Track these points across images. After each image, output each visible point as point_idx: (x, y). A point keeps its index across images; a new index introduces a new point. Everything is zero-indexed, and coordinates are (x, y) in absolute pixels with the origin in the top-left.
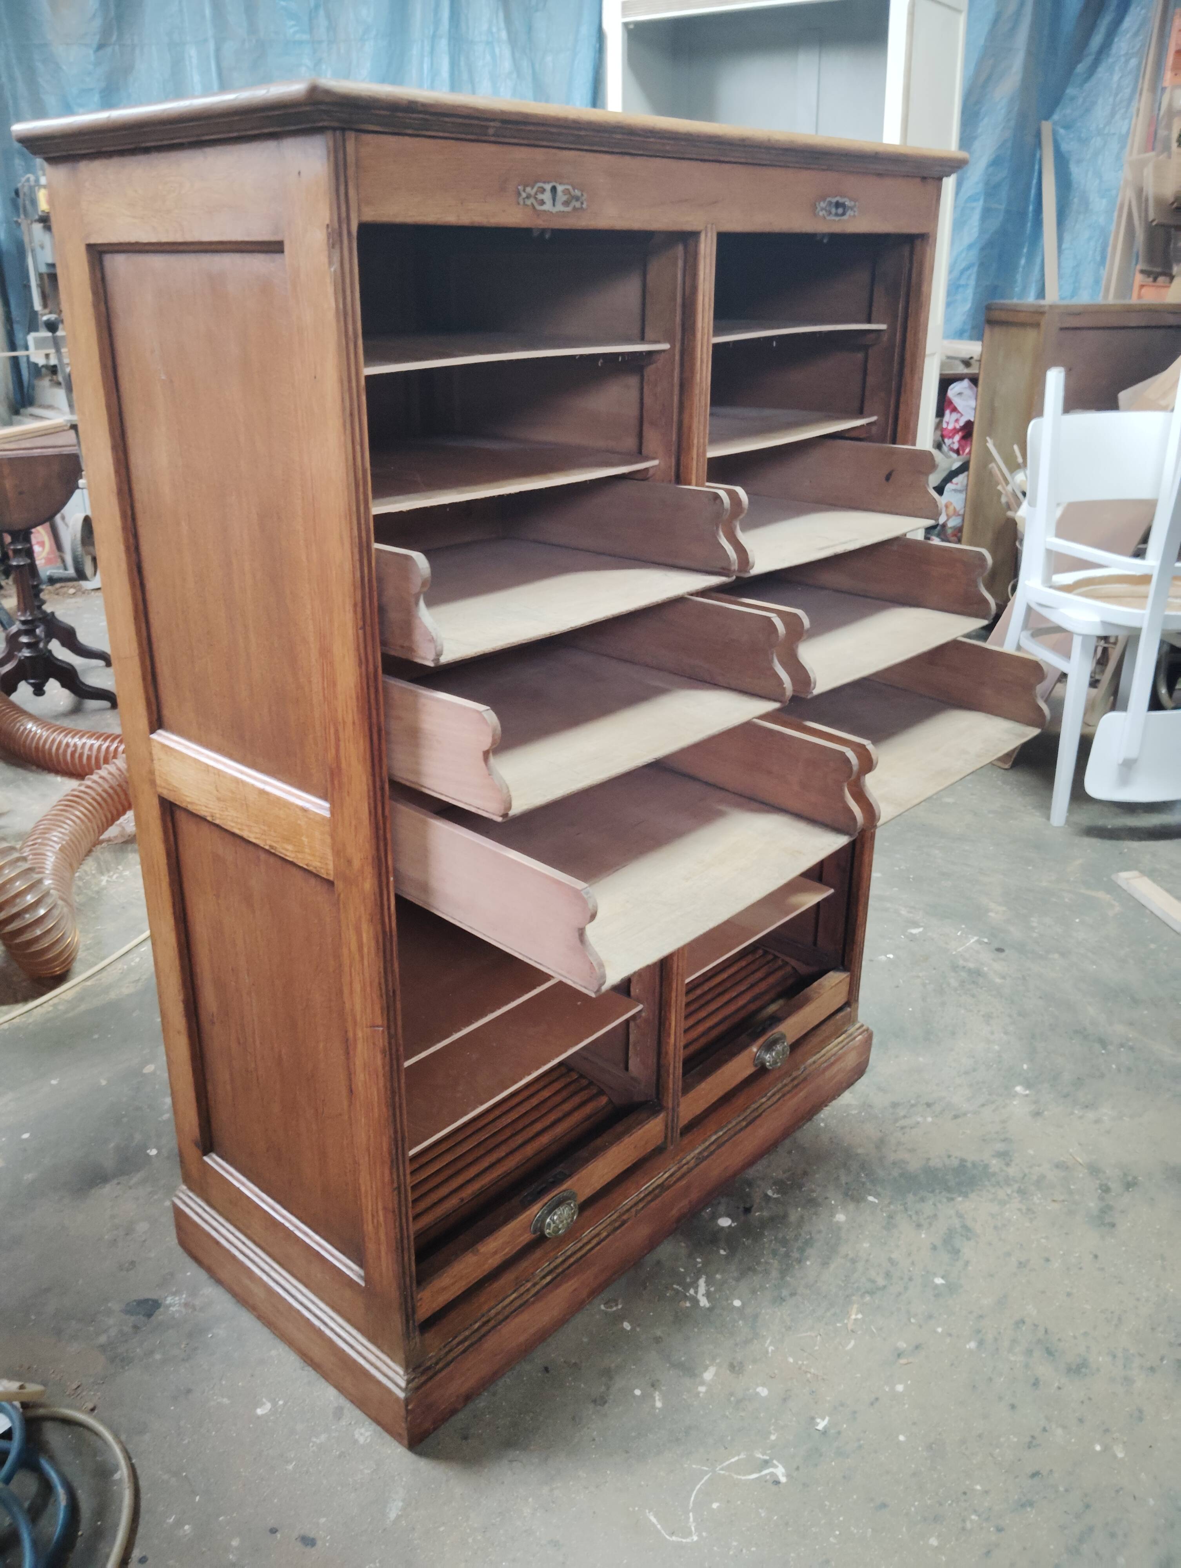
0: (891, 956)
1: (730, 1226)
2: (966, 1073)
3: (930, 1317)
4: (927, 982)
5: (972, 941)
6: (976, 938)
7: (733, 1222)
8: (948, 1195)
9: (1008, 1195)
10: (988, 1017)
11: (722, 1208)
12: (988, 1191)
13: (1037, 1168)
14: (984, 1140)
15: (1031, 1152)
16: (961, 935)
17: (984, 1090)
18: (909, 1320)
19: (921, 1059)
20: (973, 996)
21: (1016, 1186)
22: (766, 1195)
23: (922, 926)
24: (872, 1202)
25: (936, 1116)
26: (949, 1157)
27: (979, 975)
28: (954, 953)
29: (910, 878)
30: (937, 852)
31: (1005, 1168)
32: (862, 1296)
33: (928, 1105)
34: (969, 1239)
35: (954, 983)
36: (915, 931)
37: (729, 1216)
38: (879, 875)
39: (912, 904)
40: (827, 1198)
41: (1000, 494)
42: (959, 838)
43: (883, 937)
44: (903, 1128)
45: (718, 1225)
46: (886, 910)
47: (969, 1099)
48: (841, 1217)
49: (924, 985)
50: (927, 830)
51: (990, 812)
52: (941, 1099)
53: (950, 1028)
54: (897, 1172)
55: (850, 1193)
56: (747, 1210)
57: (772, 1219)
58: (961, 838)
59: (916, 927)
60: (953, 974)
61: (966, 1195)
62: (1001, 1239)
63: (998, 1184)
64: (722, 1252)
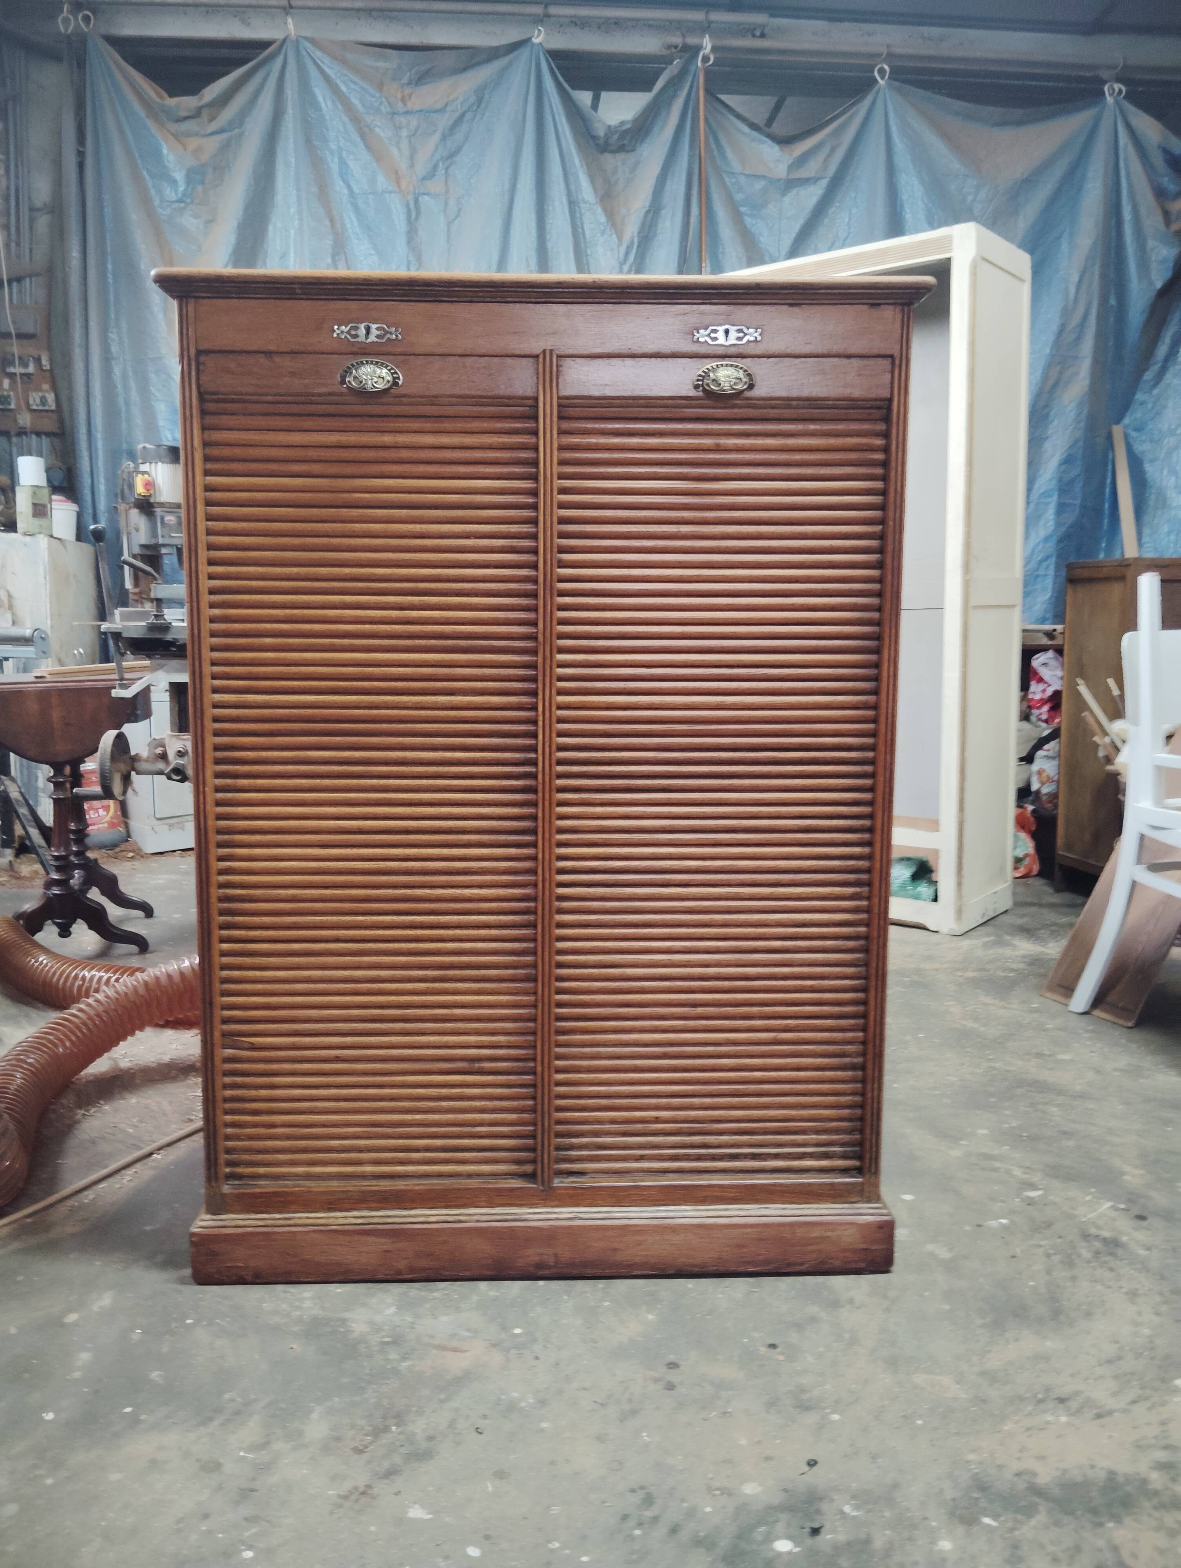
0: (1004, 1221)
1: (790, 1553)
2: (1109, 1362)
4: (1052, 1252)
5: (1105, 1207)
6: (1109, 1204)
7: (795, 1547)
8: (1094, 1519)
10: (1133, 1295)
11: (780, 1527)
12: (1150, 1515)
14: (1139, 1447)
16: (1091, 1200)
17: (1135, 1383)
19: (1049, 1344)
20: (1112, 1270)
22: (842, 1513)
23: (1041, 1189)
24: (988, 1525)
25: (1073, 1415)
26: (1093, 1467)
27: (1117, 1245)
28: (1083, 1220)
29: (1022, 1136)
30: (1054, 1109)
31: (1170, 1485)
33: (1062, 1400)
35: (1086, 1254)
36: (1033, 1194)
37: (789, 1537)
38: (985, 1132)
39: (1027, 1164)
40: (926, 1519)
41: (1096, 746)
42: (1080, 1097)
43: (993, 1199)
44: (1028, 1429)
45: (773, 1550)
46: (996, 1170)
47: (1114, 1394)
48: (945, 1545)
49: (1048, 1256)
50: (1041, 1087)
51: (1115, 1070)
52: (1078, 1393)
53: (1084, 1307)
54: (1021, 1486)
55: (958, 1512)
56: (815, 1531)
57: (849, 1544)
58: (1082, 1096)
59: (1034, 1190)
60: (1084, 1244)
61: (1118, 1520)
63: (1162, 1506)
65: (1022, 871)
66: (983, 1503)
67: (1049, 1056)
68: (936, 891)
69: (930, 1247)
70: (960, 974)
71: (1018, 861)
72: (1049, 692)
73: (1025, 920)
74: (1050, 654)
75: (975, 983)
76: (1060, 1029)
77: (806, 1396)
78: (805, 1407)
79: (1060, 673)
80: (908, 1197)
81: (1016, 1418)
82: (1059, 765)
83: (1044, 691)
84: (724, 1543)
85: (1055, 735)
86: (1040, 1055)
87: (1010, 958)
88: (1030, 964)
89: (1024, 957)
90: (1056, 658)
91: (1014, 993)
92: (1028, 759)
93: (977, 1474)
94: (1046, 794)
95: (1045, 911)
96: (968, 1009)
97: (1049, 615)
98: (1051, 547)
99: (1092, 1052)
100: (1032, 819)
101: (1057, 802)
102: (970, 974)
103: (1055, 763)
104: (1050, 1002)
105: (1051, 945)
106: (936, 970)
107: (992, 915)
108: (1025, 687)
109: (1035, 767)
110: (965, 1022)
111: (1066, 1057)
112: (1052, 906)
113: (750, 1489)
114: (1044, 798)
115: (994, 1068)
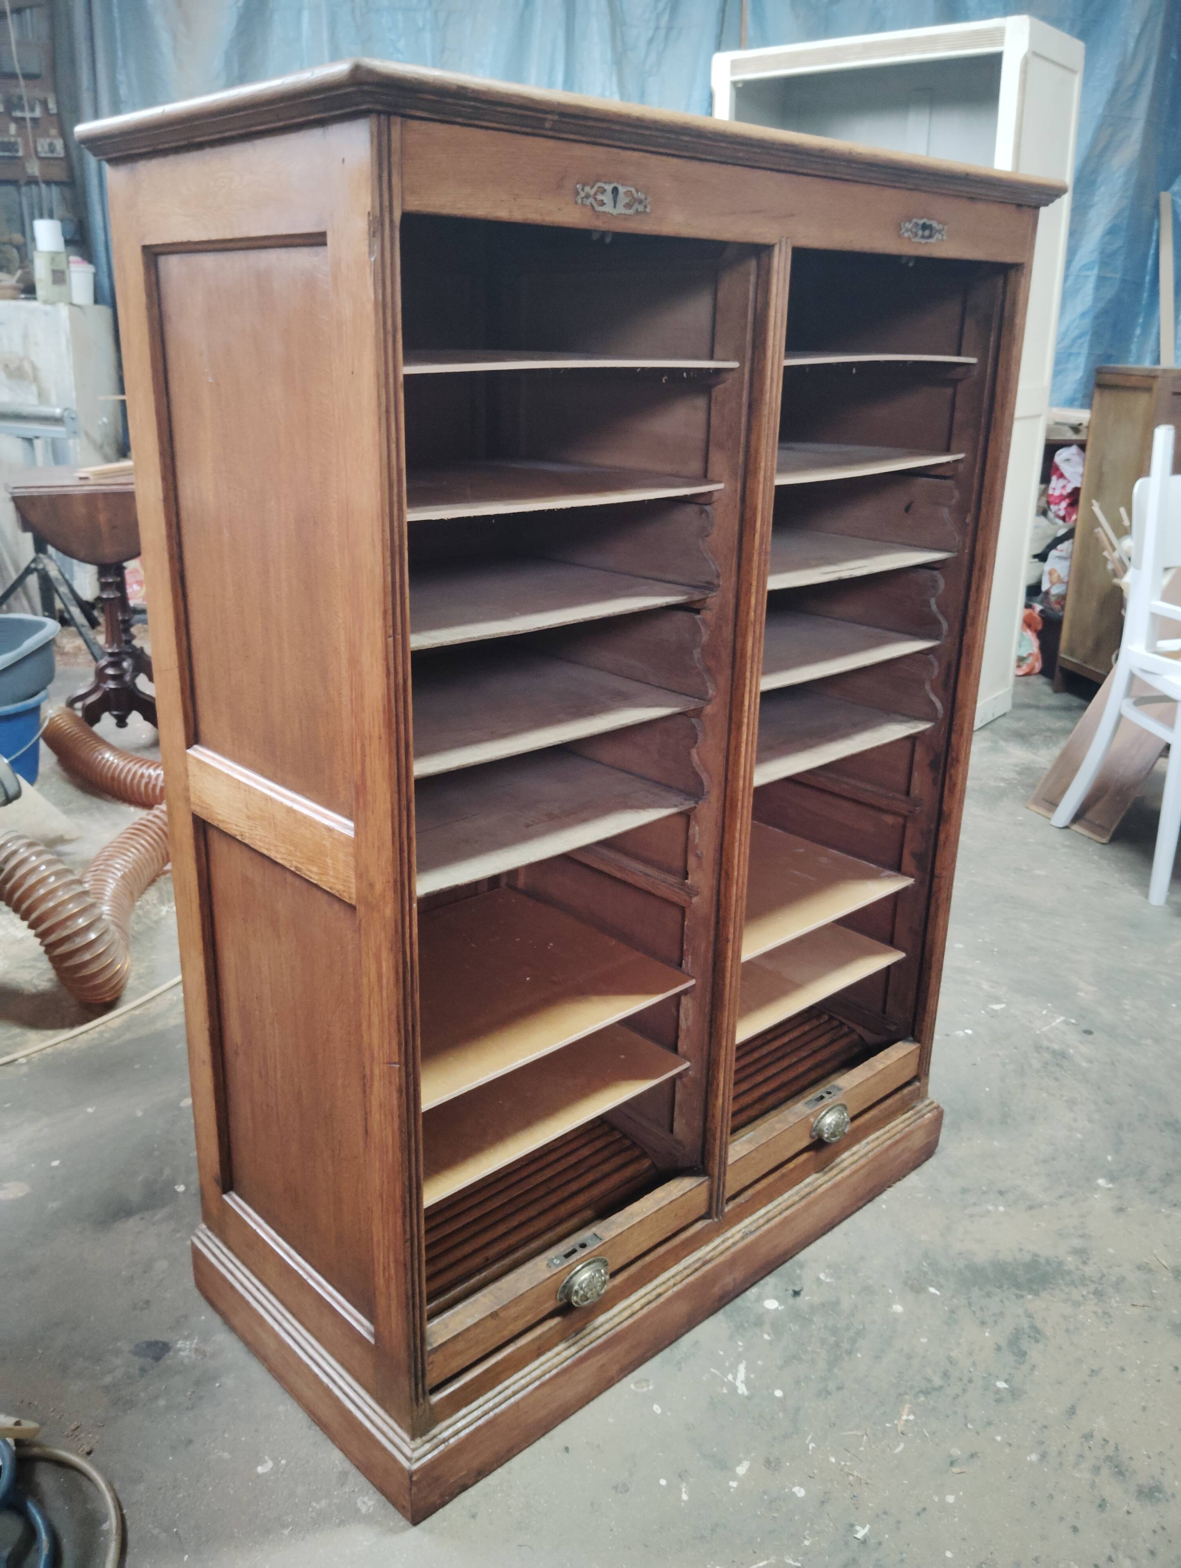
0: (969, 1032)
1: (776, 1310)
2: (1045, 1161)
3: (989, 1423)
4: (1007, 1061)
5: (1058, 1021)
6: (1062, 1018)
7: (780, 1305)
8: (1018, 1292)
9: (1083, 1296)
10: (1072, 1103)
11: (769, 1290)
12: (1062, 1290)
13: (1116, 1268)
14: (1060, 1235)
15: (1111, 1250)
16: (1047, 1014)
17: (1064, 1181)
18: (966, 1425)
19: (996, 1143)
20: (1057, 1079)
21: (1092, 1287)
22: (818, 1279)
23: (1004, 1003)
24: (933, 1294)
25: (1009, 1206)
26: (1021, 1250)
27: (1064, 1057)
28: (1038, 1032)
29: (993, 951)
30: (1025, 925)
31: (1081, 1266)
32: (916, 1396)
33: (1001, 1193)
34: (1037, 1341)
35: (1036, 1064)
36: (996, 1007)
37: (776, 1298)
38: (961, 946)
39: (995, 978)
40: (884, 1286)
41: (1106, 560)
42: (1049, 913)
43: (962, 1011)
44: (972, 1216)
45: (763, 1307)
46: (967, 983)
47: (1046, 1190)
48: (898, 1308)
49: (1004, 1065)
50: (1016, 902)
51: (1085, 887)
52: (1016, 1187)
53: (1029, 1112)
54: (962, 1263)
55: (910, 1282)
56: (796, 1293)
57: (823, 1305)
58: (1051, 912)
59: (998, 1003)
60: (1036, 1055)
61: (1036, 1294)
62: (1072, 1344)
63: (1073, 1283)
64: (766, 1337)
65: (1025, 669)
66: (930, 1276)
67: (1027, 871)
71: (1021, 660)
72: (1069, 489)
73: (1021, 724)
74: (1074, 449)
76: (1039, 844)
79: (1080, 470)
81: (963, 1207)
82: (1070, 566)
83: (1064, 487)
85: (1069, 535)
86: (1018, 870)
87: (1002, 766)
88: (1020, 773)
89: (1016, 766)
90: (1079, 454)
91: (1002, 804)
92: (1042, 557)
93: (927, 1252)
94: (1054, 596)
95: (1041, 714)
97: (1079, 396)
98: (1087, 322)
99: (1066, 868)
100: (1039, 619)
101: (1065, 604)
103: (1067, 563)
104: (1033, 814)
105: (1043, 752)
107: (990, 718)
108: (1045, 479)
109: (1047, 566)
111: (1042, 872)
112: (1049, 708)
114: (1053, 599)
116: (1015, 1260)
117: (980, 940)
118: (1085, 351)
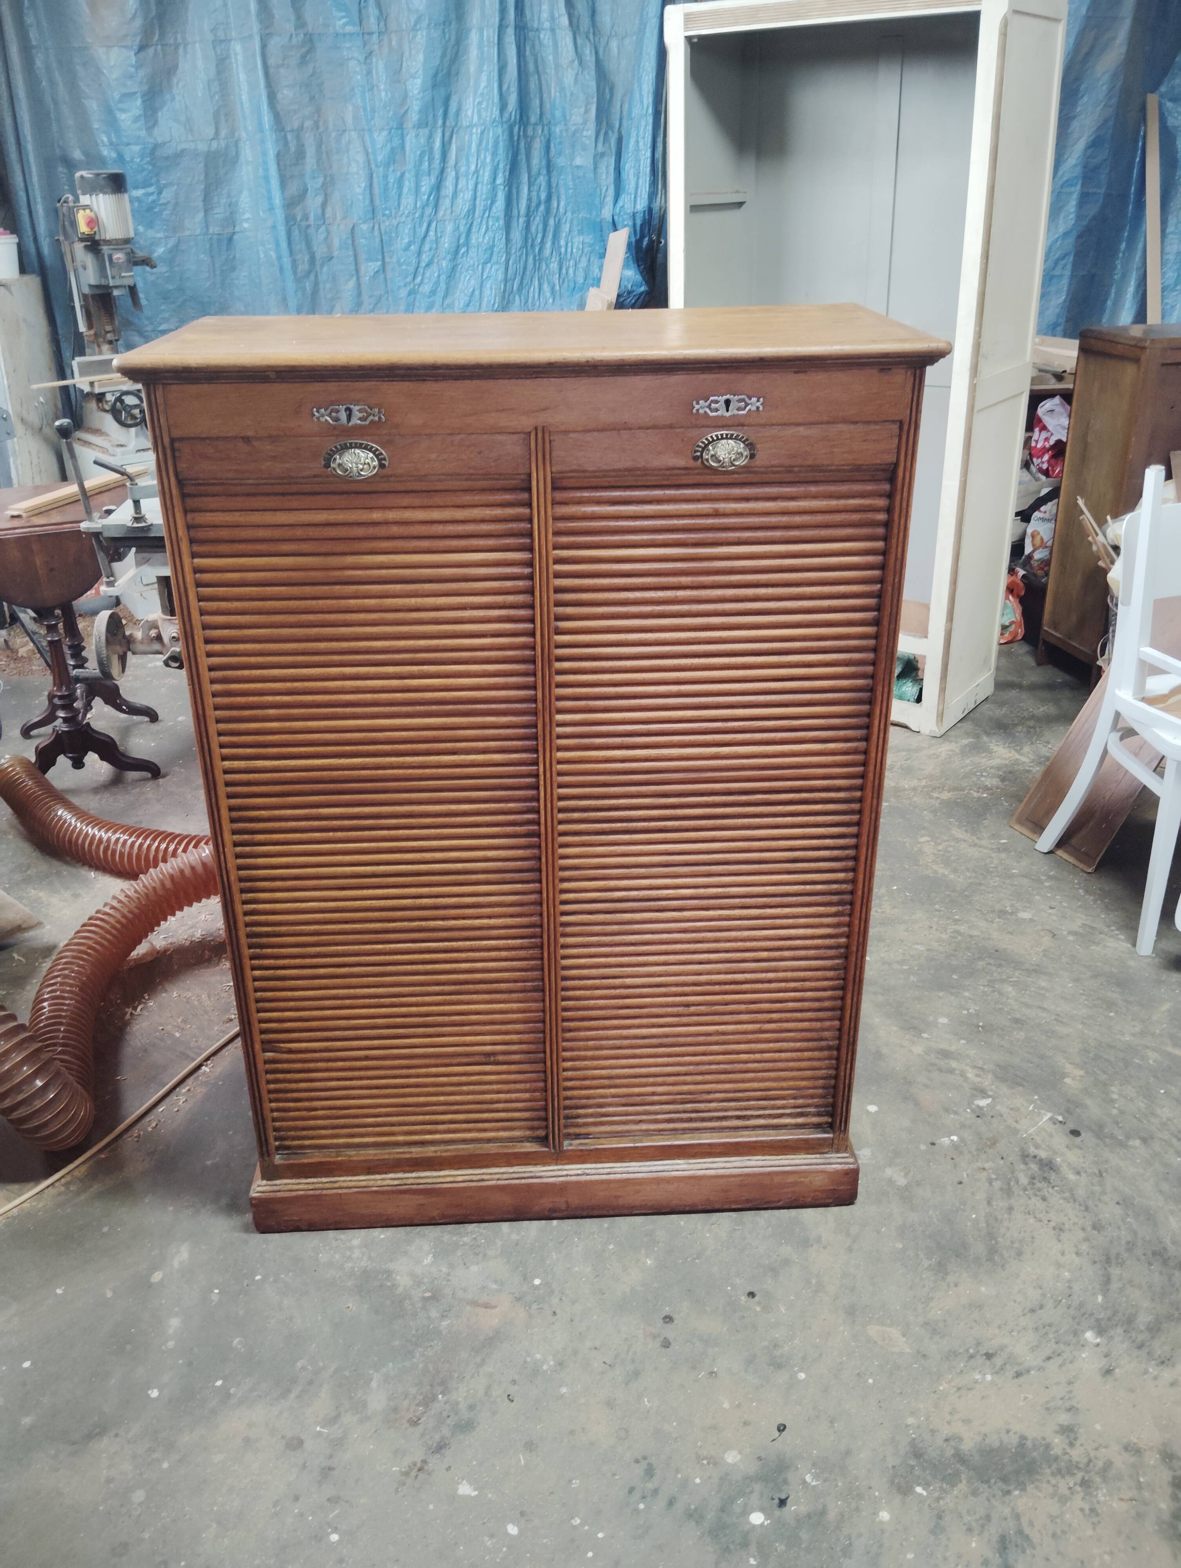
0: (955, 1138)
1: (762, 1525)
2: (1032, 1311)
4: (994, 1176)
5: (1045, 1119)
6: (1049, 1115)
7: (766, 1519)
8: (1004, 1486)
9: (1070, 1488)
10: (1059, 1229)
11: (755, 1499)
12: (1049, 1483)
13: (1104, 1450)
14: (1048, 1409)
15: (1098, 1427)
16: (1033, 1111)
17: (1051, 1336)
19: (983, 1289)
20: (1044, 1199)
21: (1080, 1475)
22: (804, 1482)
23: (989, 1097)
24: (920, 1495)
25: (997, 1373)
27: (1051, 1169)
28: (1025, 1135)
29: (978, 1026)
30: (1010, 989)
31: (1068, 1450)
33: (989, 1356)
34: (1024, 1551)
35: (1024, 1180)
36: (983, 1103)
37: (762, 1510)
38: (945, 1020)
39: (980, 1064)
40: (870, 1488)
42: (1035, 971)
43: (947, 1110)
44: (959, 1389)
45: (749, 1523)
46: (951, 1071)
47: (1033, 1349)
48: (885, 1516)
49: (990, 1182)
50: (1000, 957)
51: (1070, 933)
52: (1002, 1348)
53: (1016, 1245)
54: (949, 1452)
55: (897, 1481)
56: (782, 1503)
57: (809, 1516)
58: (1037, 971)
59: (984, 1098)
60: (1022, 1167)
61: (1023, 1487)
62: (1059, 1553)
63: (1059, 1472)
64: (752, 1561)
65: (1007, 636)
66: (917, 1471)
67: (1012, 914)
68: (921, 690)
69: (889, 1172)
70: (935, 795)
71: (1004, 627)
72: (1052, 442)
73: (1004, 710)
74: (1057, 400)
75: (950, 807)
76: (1024, 876)
77: (778, 1353)
78: (778, 1365)
79: (1065, 422)
80: (872, 1108)
81: (950, 1377)
82: (1054, 530)
83: (1047, 439)
84: (710, 1516)
85: (1053, 494)
86: (1002, 913)
87: (985, 770)
89: (999, 769)
90: (1063, 406)
91: (986, 822)
92: (1024, 516)
93: (914, 1439)
94: (1037, 561)
95: (1024, 695)
96: (940, 848)
99: (1051, 908)
100: (1022, 584)
101: (1049, 570)
102: (946, 796)
104: (1018, 835)
106: (914, 789)
107: (972, 706)
108: (1029, 432)
109: (1031, 526)
110: (935, 867)
111: (1025, 915)
112: (1033, 688)
113: (731, 1457)
114: (1035, 564)
115: (958, 932)
116: (1001, 1442)
117: (965, 1012)
118: (1068, 273)
